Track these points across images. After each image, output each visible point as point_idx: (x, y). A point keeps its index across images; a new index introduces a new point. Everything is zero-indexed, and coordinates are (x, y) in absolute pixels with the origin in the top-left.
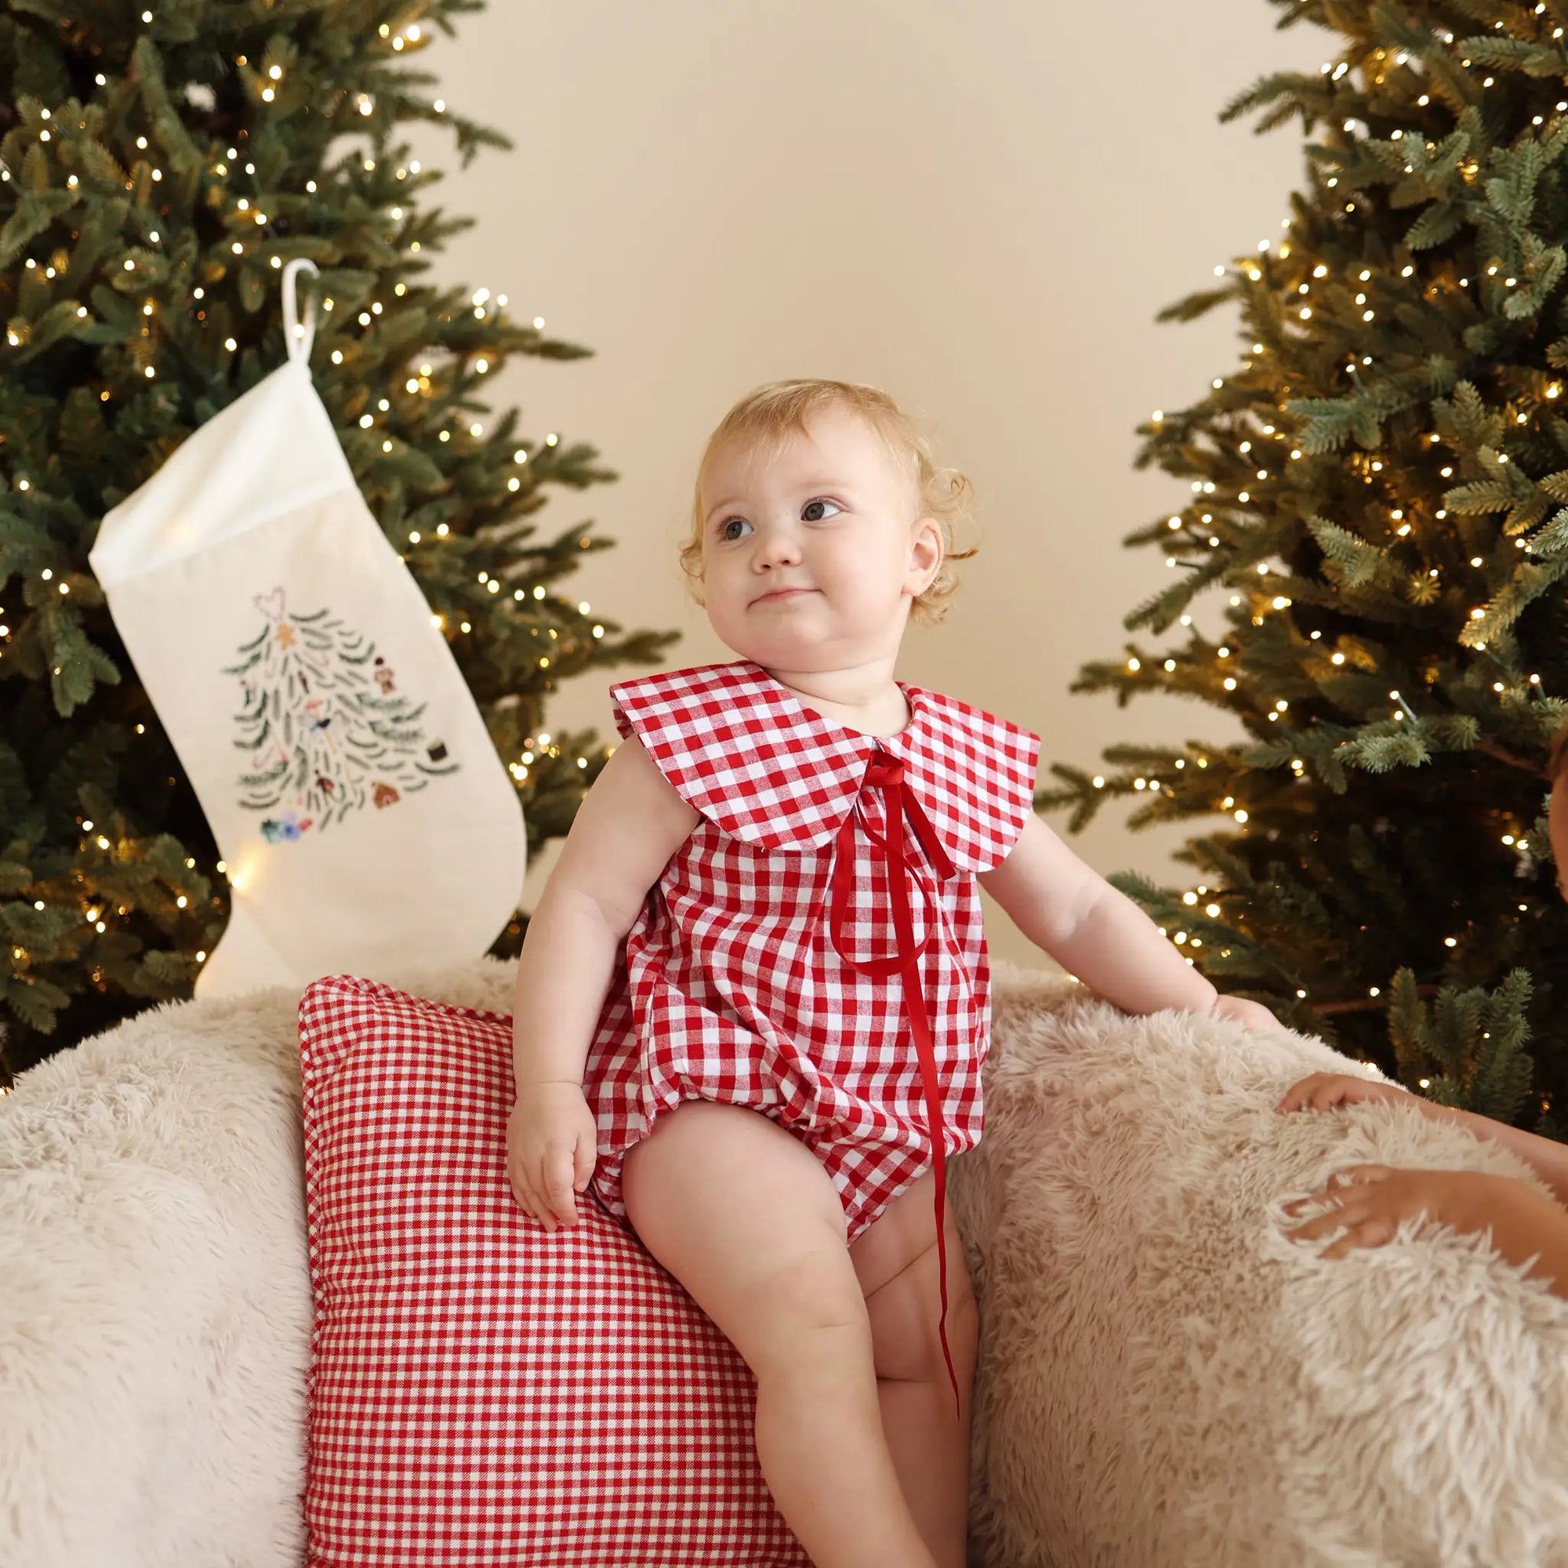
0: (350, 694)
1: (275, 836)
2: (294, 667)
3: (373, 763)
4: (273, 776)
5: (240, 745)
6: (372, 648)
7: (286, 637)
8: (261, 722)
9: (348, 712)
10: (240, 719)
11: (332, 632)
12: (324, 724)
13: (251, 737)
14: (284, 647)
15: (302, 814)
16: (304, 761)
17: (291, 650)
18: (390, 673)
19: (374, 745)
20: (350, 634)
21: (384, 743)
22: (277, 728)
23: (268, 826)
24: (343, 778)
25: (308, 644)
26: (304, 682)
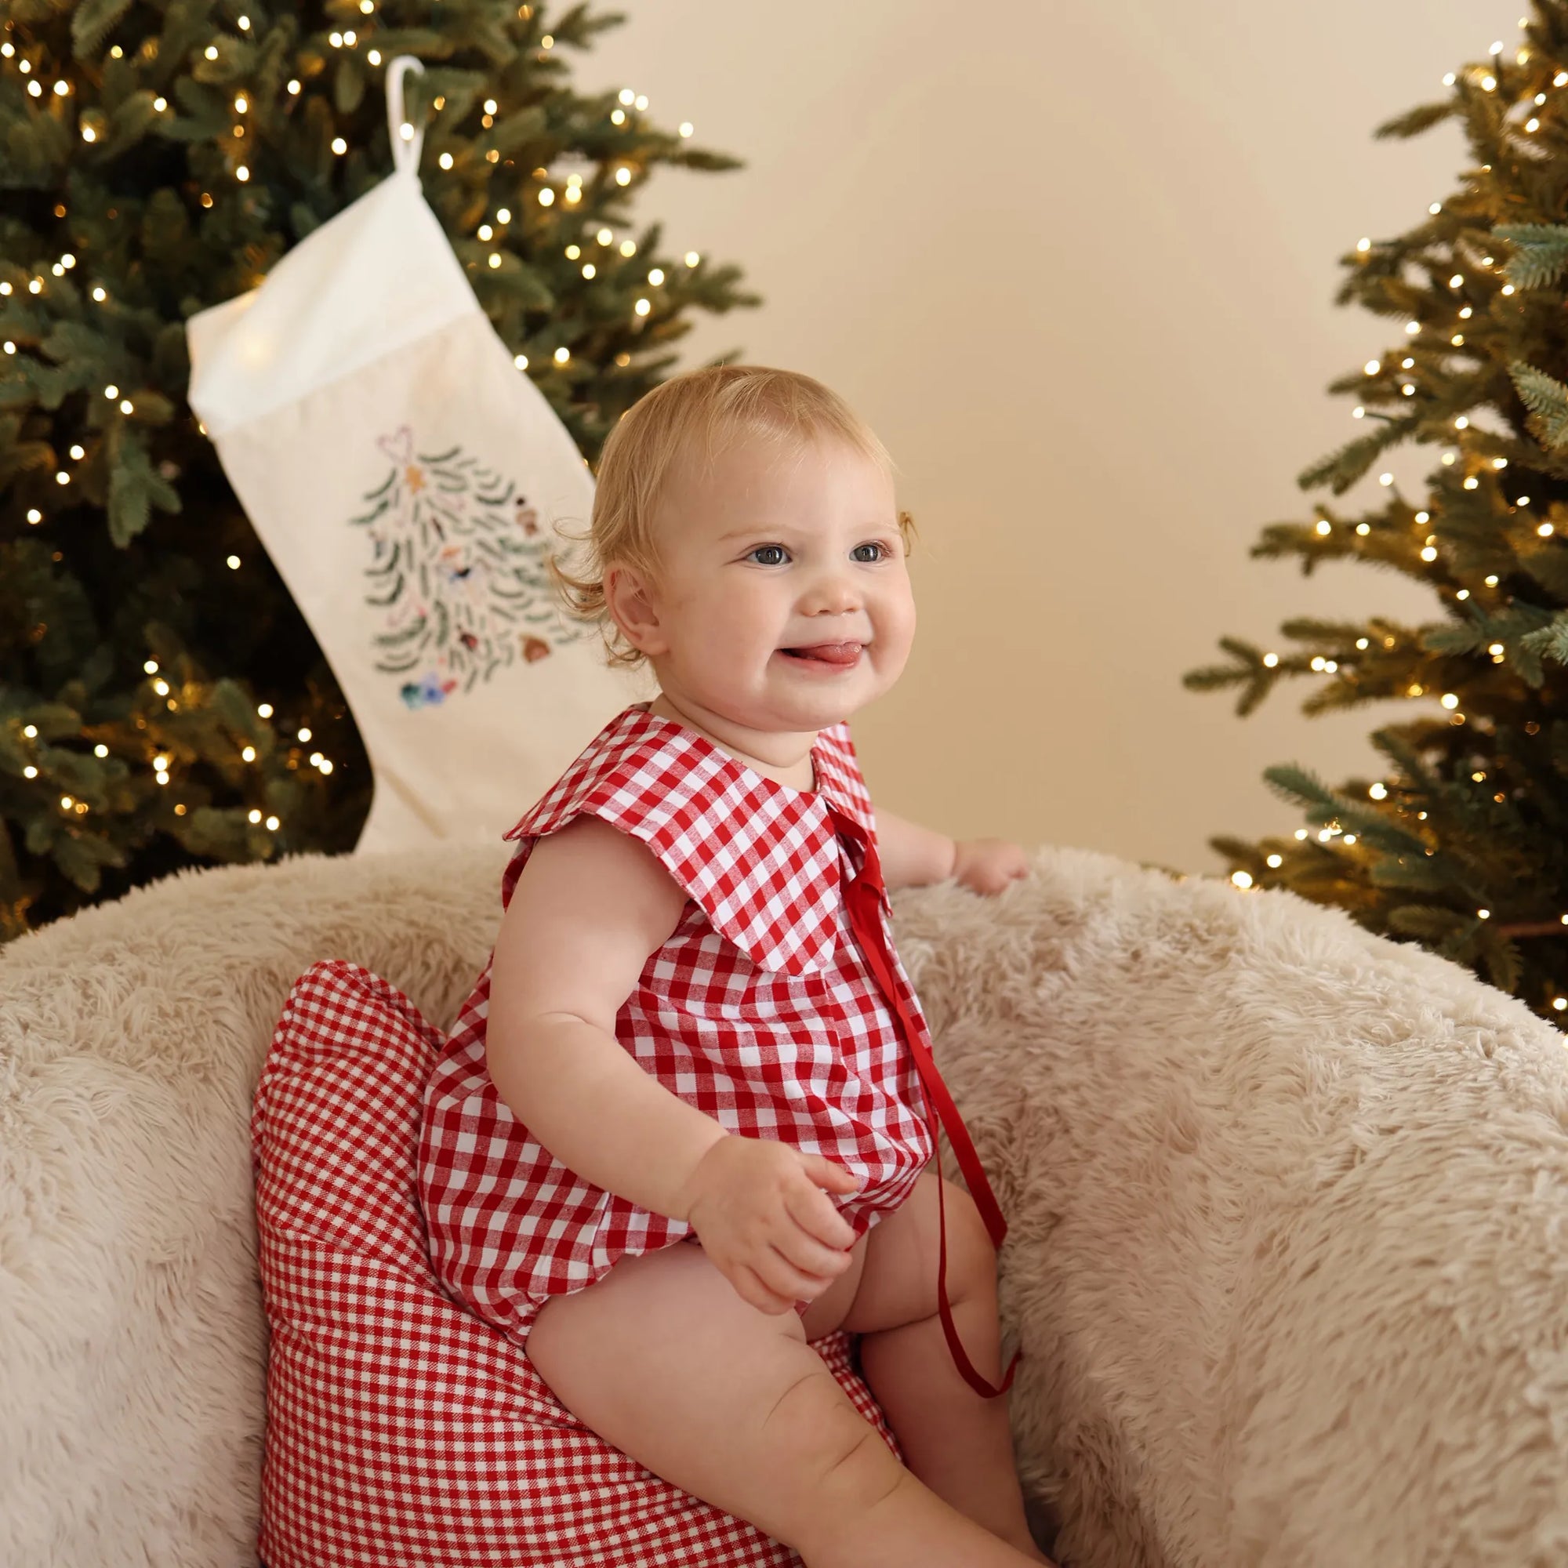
0: (491, 539)
1: (417, 701)
2: (426, 513)
3: (520, 614)
4: (411, 634)
5: (373, 602)
6: (511, 488)
7: (415, 480)
8: (394, 576)
9: (491, 560)
10: (371, 573)
11: (467, 472)
12: (464, 573)
13: (386, 592)
14: (414, 491)
15: (445, 674)
16: (444, 617)
17: (422, 494)
18: (532, 514)
19: (519, 595)
20: (486, 473)
21: (530, 592)
22: (413, 581)
23: (408, 690)
24: (488, 633)
25: (442, 488)
26: (439, 528)
